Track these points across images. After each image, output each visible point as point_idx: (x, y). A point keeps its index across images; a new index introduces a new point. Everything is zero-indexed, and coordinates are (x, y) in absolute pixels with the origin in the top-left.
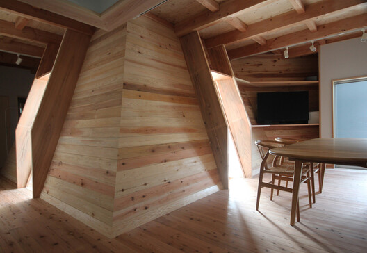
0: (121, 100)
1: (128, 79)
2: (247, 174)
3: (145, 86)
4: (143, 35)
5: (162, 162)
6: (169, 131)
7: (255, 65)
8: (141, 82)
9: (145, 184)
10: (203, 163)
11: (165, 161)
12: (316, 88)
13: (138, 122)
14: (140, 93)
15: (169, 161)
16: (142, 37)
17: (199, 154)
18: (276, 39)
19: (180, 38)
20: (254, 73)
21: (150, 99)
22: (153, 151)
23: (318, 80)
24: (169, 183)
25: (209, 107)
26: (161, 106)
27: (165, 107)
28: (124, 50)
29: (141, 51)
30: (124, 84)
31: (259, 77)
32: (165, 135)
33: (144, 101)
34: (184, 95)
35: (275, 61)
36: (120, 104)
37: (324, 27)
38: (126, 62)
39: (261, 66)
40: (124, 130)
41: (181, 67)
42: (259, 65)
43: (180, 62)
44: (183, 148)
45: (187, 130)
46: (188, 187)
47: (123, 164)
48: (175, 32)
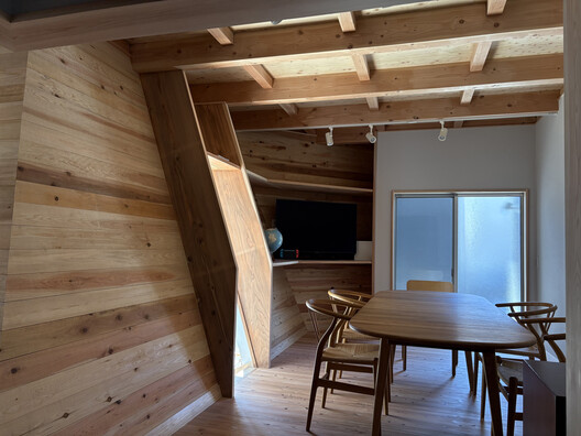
0: (10, 207)
1: (28, 156)
2: (260, 360)
3: (68, 174)
4: (66, 58)
5: (103, 355)
6: (121, 278)
7: (273, 147)
8: (60, 165)
9: (66, 415)
10: (186, 346)
11: (111, 352)
12: (368, 200)
13: (51, 261)
14: (57, 191)
15: (119, 349)
16: (63, 61)
17: (177, 328)
18: (315, 109)
19: (142, 75)
20: (269, 161)
21: (79, 205)
22: (84, 331)
23: (371, 187)
24: (118, 402)
25: (201, 226)
26: (103, 223)
27: (113, 224)
28: (23, 86)
29: (61, 94)
30: (20, 169)
31: (278, 170)
32: (112, 290)
33: (67, 211)
34: (148, 198)
35: (307, 145)
36: (9, 216)
37: (388, 107)
38: (24, 116)
39: (282, 151)
40: (18, 284)
41: (143, 137)
42: (280, 148)
43: (141, 125)
44: (147, 317)
45: (155, 276)
46: (156, 406)
47: (14, 371)
48: (132, 61)
